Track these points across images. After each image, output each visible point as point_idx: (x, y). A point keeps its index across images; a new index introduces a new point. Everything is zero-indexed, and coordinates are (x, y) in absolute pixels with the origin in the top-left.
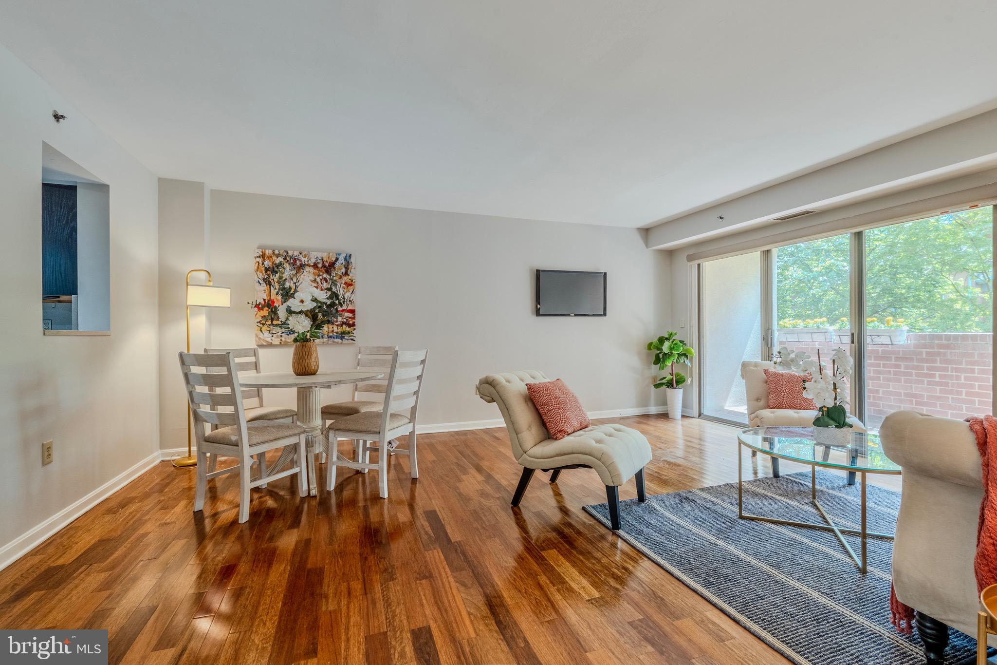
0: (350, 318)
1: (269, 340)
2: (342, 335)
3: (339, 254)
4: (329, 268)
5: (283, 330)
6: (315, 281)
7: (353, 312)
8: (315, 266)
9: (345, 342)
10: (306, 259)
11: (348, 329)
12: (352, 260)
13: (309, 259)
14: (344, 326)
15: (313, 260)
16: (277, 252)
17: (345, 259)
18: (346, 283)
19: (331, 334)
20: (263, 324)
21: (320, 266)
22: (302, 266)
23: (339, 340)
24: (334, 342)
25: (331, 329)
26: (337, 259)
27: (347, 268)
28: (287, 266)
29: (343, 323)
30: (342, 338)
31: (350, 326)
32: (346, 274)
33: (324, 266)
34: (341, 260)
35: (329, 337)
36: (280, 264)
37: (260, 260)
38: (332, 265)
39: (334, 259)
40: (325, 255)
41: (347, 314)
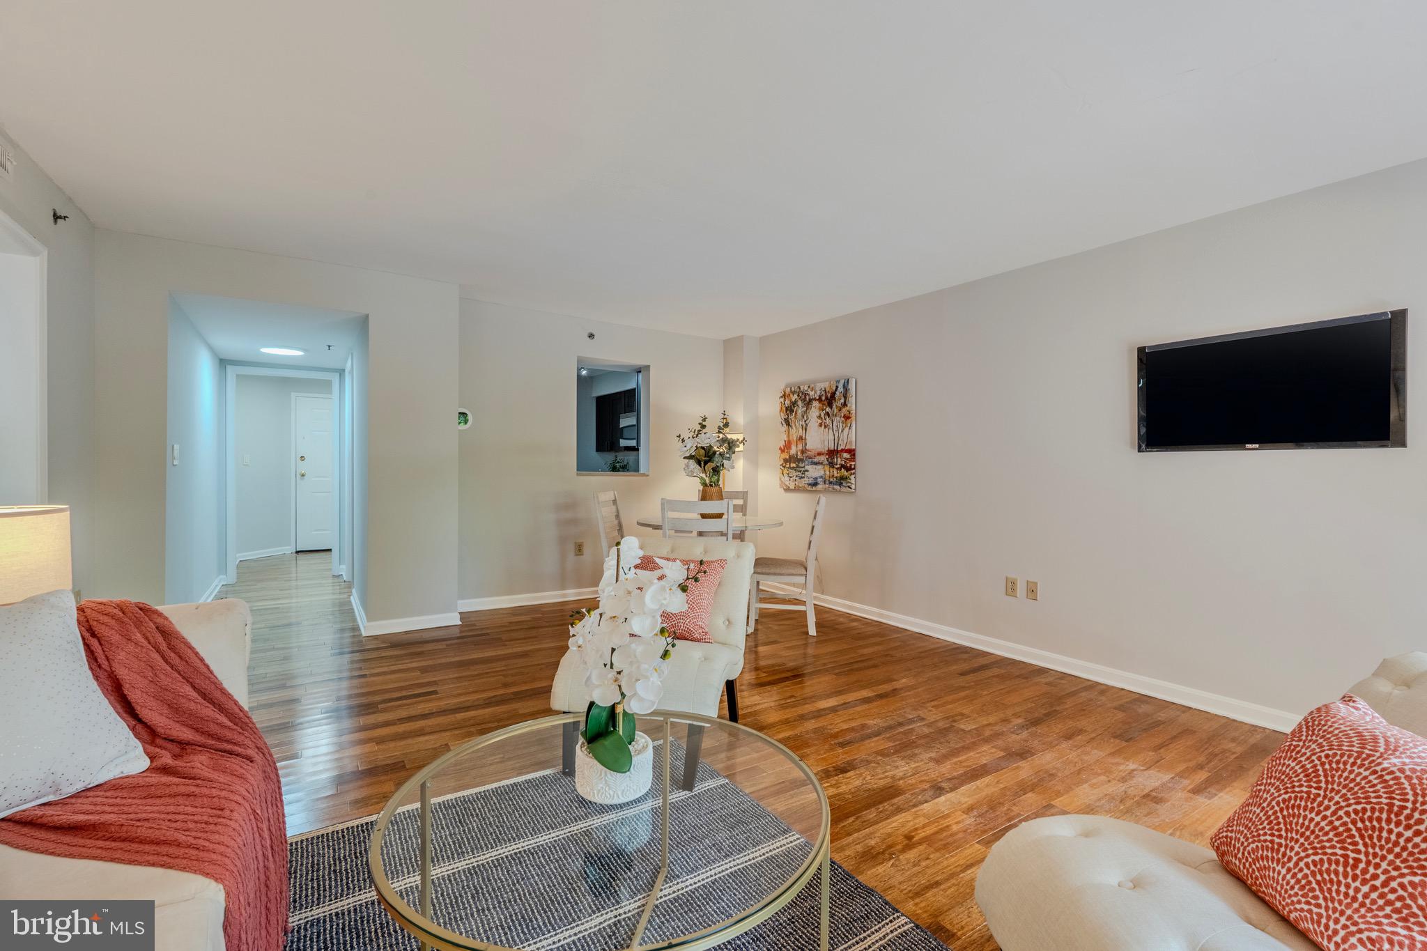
0: (847, 459)
1: (787, 483)
2: (841, 481)
3: (838, 381)
4: (829, 399)
5: (798, 473)
6: (820, 417)
7: (852, 452)
8: (820, 400)
9: (844, 489)
10: (813, 393)
11: (846, 473)
12: (852, 386)
13: (815, 393)
14: (843, 470)
15: (818, 393)
16: (793, 390)
17: (844, 386)
18: (845, 417)
19: (831, 480)
20: (784, 467)
21: (823, 398)
22: (811, 400)
23: (837, 487)
24: (833, 489)
25: (832, 474)
26: (837, 387)
27: (845, 398)
28: (800, 403)
29: (842, 466)
30: (840, 484)
31: (848, 469)
32: (845, 405)
33: (827, 398)
34: (841, 389)
35: (830, 483)
36: (796, 401)
37: (782, 400)
38: (833, 394)
39: (834, 388)
40: (825, 385)
41: (846, 455)
